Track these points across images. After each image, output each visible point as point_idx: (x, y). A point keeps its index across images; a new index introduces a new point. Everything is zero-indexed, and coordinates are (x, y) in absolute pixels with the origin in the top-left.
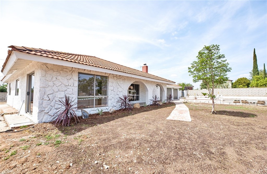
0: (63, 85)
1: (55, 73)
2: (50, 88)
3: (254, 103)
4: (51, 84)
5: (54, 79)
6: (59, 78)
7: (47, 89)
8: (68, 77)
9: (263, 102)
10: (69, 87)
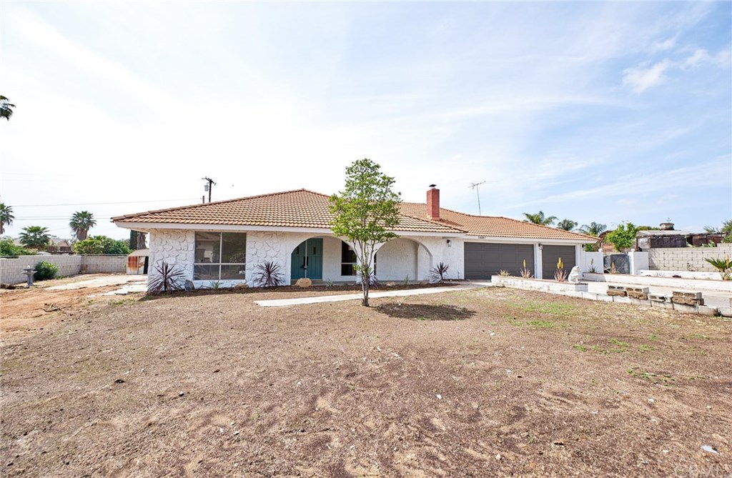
0: (174, 249)
1: (164, 236)
2: (159, 253)
3: (663, 298)
4: (160, 248)
5: (164, 243)
6: (170, 241)
7: (156, 255)
8: (181, 240)
9: (690, 298)
10: (182, 251)
